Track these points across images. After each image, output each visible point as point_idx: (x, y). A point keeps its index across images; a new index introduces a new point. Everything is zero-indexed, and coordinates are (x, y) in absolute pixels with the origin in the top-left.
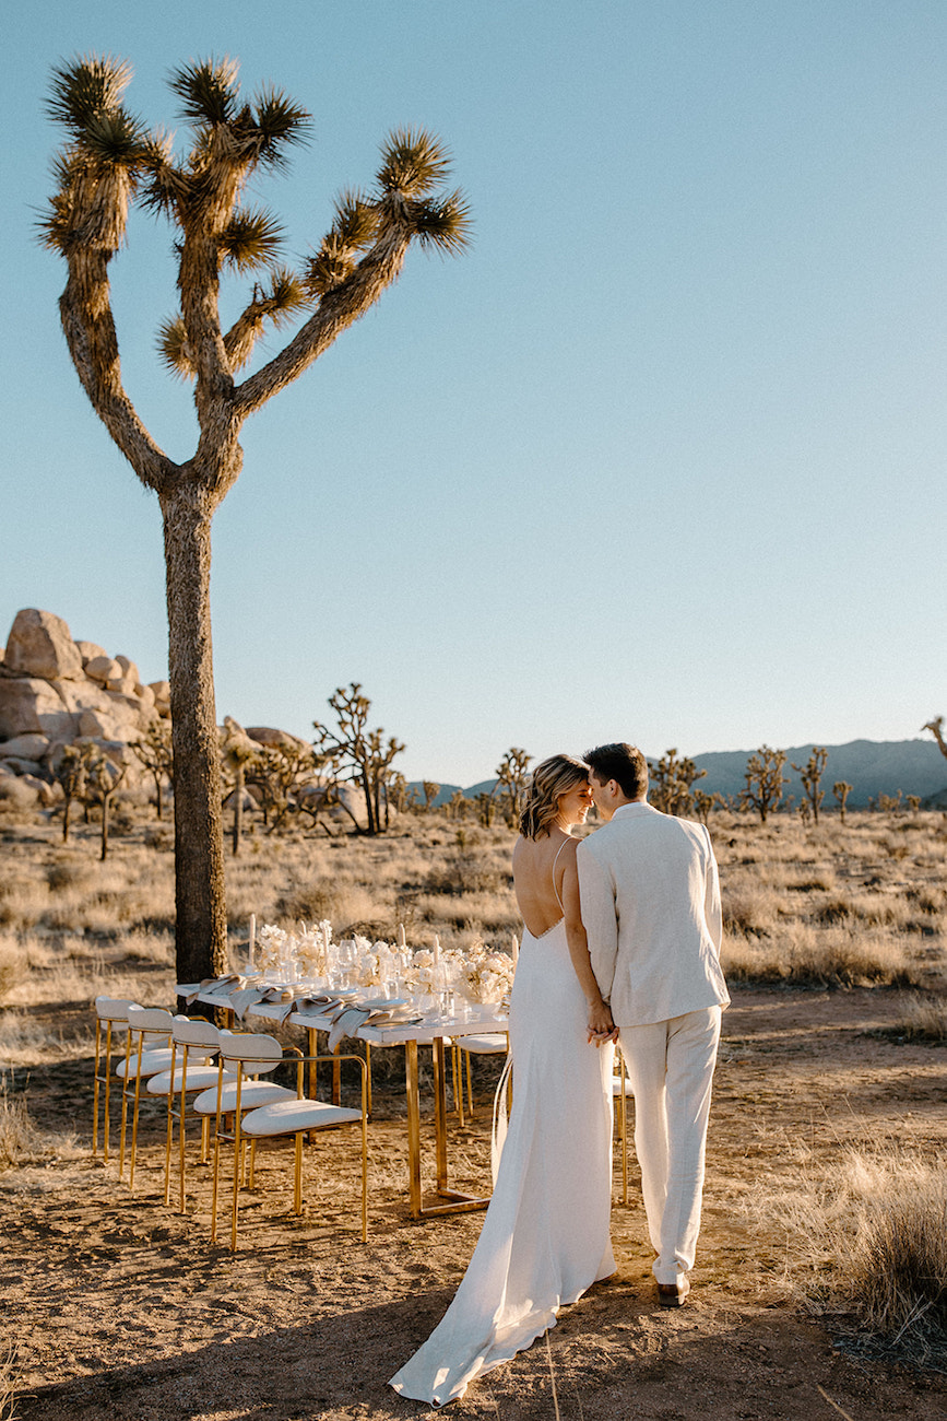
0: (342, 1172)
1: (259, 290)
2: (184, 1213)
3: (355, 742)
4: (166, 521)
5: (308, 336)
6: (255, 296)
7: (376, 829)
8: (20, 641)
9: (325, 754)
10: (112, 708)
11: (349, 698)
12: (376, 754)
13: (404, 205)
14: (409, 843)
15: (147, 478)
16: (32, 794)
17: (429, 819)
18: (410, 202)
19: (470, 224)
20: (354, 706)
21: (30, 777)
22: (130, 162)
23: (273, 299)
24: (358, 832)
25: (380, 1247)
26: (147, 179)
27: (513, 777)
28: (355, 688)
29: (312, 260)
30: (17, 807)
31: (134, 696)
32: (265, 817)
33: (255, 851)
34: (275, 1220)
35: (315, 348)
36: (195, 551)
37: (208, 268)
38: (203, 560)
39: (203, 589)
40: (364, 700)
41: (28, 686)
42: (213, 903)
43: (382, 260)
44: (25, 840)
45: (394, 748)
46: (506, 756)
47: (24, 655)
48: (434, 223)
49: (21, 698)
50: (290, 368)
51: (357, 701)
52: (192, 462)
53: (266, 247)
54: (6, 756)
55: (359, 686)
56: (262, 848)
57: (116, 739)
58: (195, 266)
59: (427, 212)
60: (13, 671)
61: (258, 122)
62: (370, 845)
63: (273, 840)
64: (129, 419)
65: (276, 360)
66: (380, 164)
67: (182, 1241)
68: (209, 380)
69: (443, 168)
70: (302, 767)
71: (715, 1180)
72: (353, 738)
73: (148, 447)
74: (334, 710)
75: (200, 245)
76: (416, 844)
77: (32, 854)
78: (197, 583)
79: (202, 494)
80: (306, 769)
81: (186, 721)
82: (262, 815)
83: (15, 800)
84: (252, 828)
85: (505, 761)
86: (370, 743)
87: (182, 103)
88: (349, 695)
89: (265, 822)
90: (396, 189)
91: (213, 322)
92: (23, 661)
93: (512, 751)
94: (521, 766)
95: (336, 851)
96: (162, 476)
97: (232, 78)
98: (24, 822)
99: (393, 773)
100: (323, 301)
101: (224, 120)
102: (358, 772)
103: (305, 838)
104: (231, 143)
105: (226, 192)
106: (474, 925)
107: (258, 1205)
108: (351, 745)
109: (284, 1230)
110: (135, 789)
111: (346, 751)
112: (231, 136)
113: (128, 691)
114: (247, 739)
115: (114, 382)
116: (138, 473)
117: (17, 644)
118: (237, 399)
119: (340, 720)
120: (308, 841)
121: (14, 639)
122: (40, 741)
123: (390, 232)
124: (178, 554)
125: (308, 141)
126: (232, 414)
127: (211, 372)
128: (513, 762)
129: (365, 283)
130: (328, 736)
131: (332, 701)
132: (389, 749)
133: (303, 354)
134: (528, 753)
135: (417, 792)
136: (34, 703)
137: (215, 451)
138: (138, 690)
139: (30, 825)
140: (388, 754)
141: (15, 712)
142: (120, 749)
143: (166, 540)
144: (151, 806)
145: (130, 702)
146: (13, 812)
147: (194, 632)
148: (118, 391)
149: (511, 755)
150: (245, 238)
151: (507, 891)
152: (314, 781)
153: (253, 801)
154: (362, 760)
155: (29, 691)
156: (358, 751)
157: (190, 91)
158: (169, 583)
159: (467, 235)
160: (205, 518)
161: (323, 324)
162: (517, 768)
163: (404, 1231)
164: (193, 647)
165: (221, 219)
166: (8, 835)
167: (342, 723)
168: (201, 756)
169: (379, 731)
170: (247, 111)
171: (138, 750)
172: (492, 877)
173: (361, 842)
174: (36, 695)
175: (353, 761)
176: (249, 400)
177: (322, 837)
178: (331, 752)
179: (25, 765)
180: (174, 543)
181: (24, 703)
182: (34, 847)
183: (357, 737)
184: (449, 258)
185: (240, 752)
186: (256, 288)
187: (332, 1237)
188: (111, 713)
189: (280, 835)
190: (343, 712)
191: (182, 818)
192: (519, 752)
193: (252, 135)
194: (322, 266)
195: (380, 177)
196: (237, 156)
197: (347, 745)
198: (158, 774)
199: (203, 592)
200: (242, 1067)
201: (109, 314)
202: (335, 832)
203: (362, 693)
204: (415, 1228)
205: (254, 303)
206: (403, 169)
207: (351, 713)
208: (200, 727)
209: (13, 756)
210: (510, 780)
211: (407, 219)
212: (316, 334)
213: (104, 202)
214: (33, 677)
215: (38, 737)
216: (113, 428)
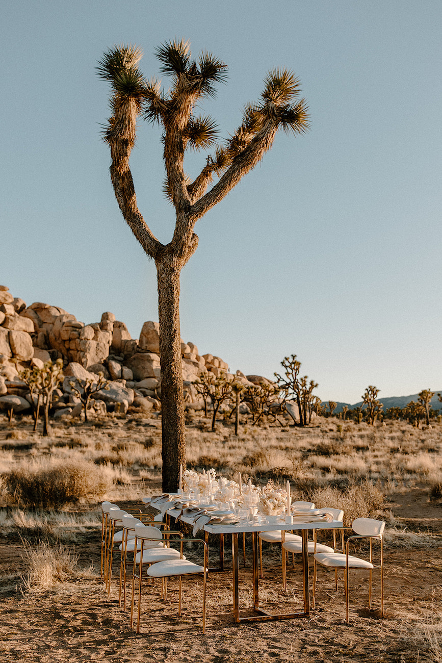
0: (214, 595)
1: (210, 159)
2: (126, 611)
3: (294, 383)
4: (158, 273)
5: (226, 179)
6: (208, 162)
7: (304, 423)
8: (146, 336)
9: (279, 388)
10: (186, 366)
11: (291, 362)
12: (304, 388)
13: (275, 109)
14: (318, 431)
15: (149, 252)
16: (151, 405)
17: (330, 419)
18: (279, 108)
19: (308, 116)
20: (293, 365)
21: (150, 397)
22: (136, 95)
23: (217, 163)
24: (296, 425)
25: (210, 637)
26: (146, 104)
27: (370, 399)
28: (294, 357)
29: (230, 141)
30: (144, 410)
31: (196, 361)
32: (253, 417)
33: (245, 432)
34: (165, 618)
35: (229, 185)
36: (171, 287)
37: (177, 147)
38: (175, 292)
39: (175, 305)
40: (298, 362)
41: (149, 356)
42: (179, 458)
43: (262, 138)
44: (147, 425)
45: (313, 385)
46: (367, 390)
47: (147, 343)
48: (290, 117)
49: (146, 362)
50: (217, 195)
51: (294, 363)
52: (171, 244)
53: (208, 136)
54: (140, 388)
55: (295, 356)
56: (249, 431)
57: (187, 380)
58: (171, 147)
59: (286, 112)
60: (143, 350)
61: (200, 71)
62: (299, 431)
63: (255, 428)
64: (141, 224)
65: (211, 191)
66: (263, 88)
67: (117, 627)
68: (178, 203)
69: (297, 88)
70: (270, 394)
71: (401, 613)
72: (293, 381)
73: (149, 237)
74: (284, 368)
75: (173, 136)
76: (321, 430)
77: (147, 432)
78: (172, 303)
79: (175, 259)
80: (272, 395)
81: (167, 370)
82: (252, 416)
83: (144, 407)
84: (246, 422)
85: (366, 392)
86: (301, 383)
87: (162, 64)
88: (291, 360)
89: (253, 419)
90: (271, 101)
91: (180, 174)
92: (147, 345)
93: (370, 387)
94: (374, 395)
95: (283, 433)
96: (157, 251)
97: (187, 50)
98: (147, 418)
99: (314, 397)
100: (234, 161)
101: (183, 71)
102: (295, 396)
103: (270, 427)
104: (187, 83)
105: (184, 108)
106: (332, 470)
107: (163, 609)
108: (292, 384)
109: (169, 624)
110: (196, 403)
111: (289, 387)
112: (186, 79)
113: (193, 358)
114: (247, 380)
115: (133, 205)
116: (145, 250)
117: (144, 338)
118: (191, 211)
119: (286, 372)
120: (271, 428)
121: (142, 335)
122: (154, 381)
123: (267, 124)
124: (163, 289)
125: (225, 79)
126: (189, 219)
127: (179, 199)
128: (370, 392)
129: (255, 150)
130: (281, 379)
131: (283, 363)
132: (311, 386)
133: (224, 188)
134: (377, 388)
135: (327, 406)
136: (152, 364)
137: (181, 238)
138: (198, 358)
139: (149, 419)
140: (310, 389)
141: (144, 368)
142: (189, 385)
143: (159, 282)
144: (203, 411)
145: (194, 363)
146: (142, 413)
147: (171, 327)
148: (135, 210)
149: (369, 389)
150: (198, 132)
151: (356, 454)
152: (277, 401)
153: (249, 409)
154: (297, 391)
155: (150, 358)
156: (295, 387)
157: (166, 58)
158: (159, 303)
159: (308, 122)
160: (177, 271)
161: (234, 172)
162: (372, 395)
163: (227, 629)
164: (170, 334)
165: (183, 122)
166: (139, 423)
167: (287, 374)
168: (174, 387)
169: (306, 377)
170: (194, 66)
171: (196, 385)
172: (349, 448)
173: (296, 429)
174: (153, 360)
175: (293, 391)
176: (197, 212)
177: (278, 427)
178: (282, 387)
179: (148, 392)
180: (162, 284)
181: (148, 364)
182: (149, 428)
183: (295, 380)
184: (298, 135)
185: (238, 386)
186: (208, 158)
187: (189, 630)
188: (186, 369)
189: (259, 425)
190: (288, 368)
191: (165, 416)
192: (373, 388)
193: (197, 78)
194: (235, 142)
195: (263, 95)
196: (189, 89)
197: (290, 384)
198: (205, 397)
199: (175, 307)
200: (143, 542)
201: (129, 172)
202: (284, 424)
203: (297, 359)
204: (233, 628)
205: (208, 166)
206: (275, 91)
207: (292, 369)
208: (173, 373)
209: (143, 388)
210: (369, 401)
211: (275, 116)
212: (230, 177)
213: (124, 116)
214: (151, 352)
215: (154, 379)
216: (133, 228)
